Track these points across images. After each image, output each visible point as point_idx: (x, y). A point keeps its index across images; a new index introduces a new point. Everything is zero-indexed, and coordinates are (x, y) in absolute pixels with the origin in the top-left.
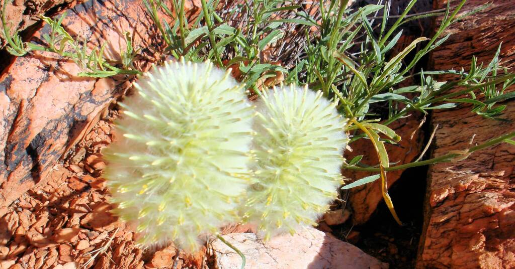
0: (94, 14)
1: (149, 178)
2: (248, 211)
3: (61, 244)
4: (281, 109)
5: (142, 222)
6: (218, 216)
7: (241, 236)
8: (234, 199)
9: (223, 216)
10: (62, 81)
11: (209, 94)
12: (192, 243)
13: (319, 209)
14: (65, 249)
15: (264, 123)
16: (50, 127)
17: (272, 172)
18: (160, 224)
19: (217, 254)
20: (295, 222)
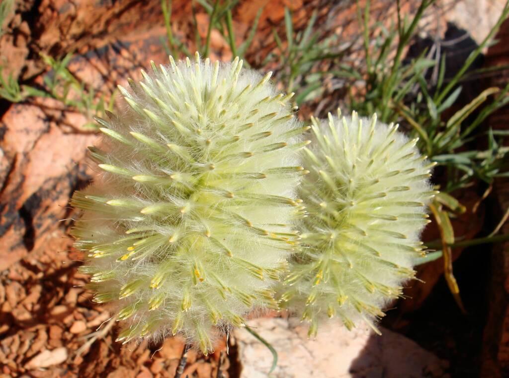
0: (108, 61)
1: (137, 236)
2: (287, 293)
3: (53, 324)
4: (339, 144)
5: (127, 305)
6: (245, 300)
7: (271, 323)
8: (270, 273)
9: (252, 299)
10: (66, 133)
11: (236, 105)
12: (203, 340)
13: (390, 292)
14: (56, 331)
15: (314, 163)
16: (48, 186)
17: (325, 237)
18: (153, 309)
19: (240, 345)
20: (354, 309)
